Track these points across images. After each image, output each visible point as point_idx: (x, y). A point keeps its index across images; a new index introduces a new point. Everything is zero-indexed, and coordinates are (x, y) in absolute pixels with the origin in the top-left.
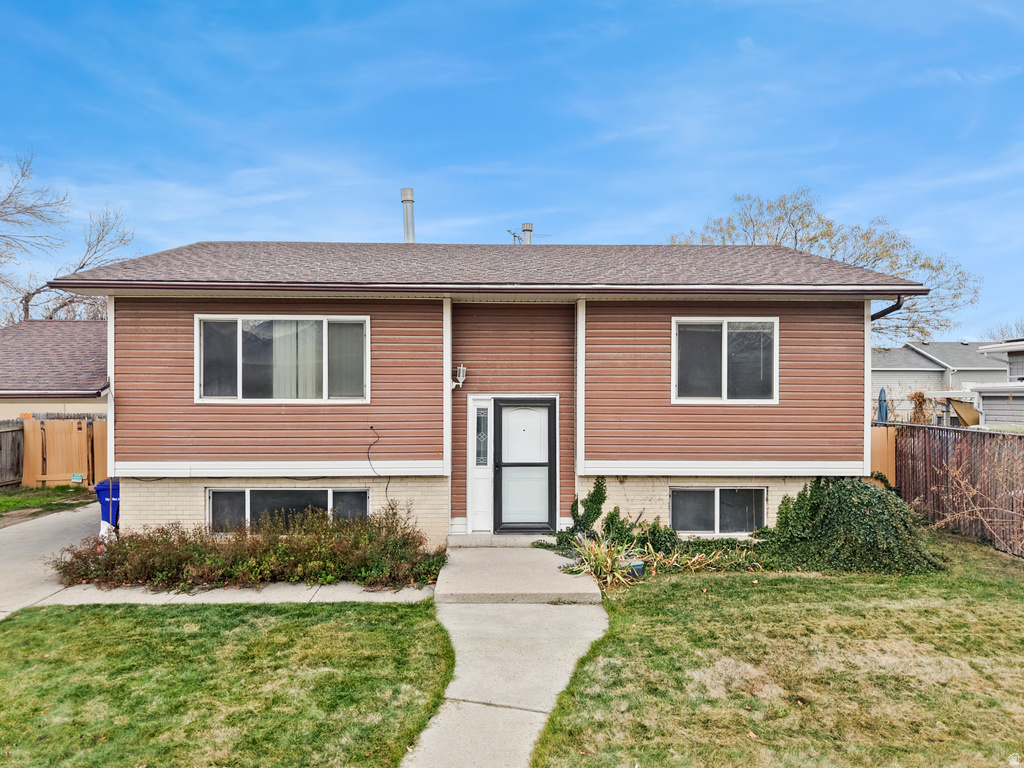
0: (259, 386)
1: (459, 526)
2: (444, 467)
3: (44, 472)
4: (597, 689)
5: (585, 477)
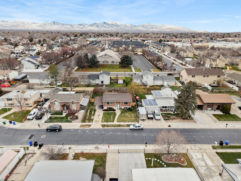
2: (115, 107)
3: (92, 101)
4: (120, 115)
5: (121, 107)
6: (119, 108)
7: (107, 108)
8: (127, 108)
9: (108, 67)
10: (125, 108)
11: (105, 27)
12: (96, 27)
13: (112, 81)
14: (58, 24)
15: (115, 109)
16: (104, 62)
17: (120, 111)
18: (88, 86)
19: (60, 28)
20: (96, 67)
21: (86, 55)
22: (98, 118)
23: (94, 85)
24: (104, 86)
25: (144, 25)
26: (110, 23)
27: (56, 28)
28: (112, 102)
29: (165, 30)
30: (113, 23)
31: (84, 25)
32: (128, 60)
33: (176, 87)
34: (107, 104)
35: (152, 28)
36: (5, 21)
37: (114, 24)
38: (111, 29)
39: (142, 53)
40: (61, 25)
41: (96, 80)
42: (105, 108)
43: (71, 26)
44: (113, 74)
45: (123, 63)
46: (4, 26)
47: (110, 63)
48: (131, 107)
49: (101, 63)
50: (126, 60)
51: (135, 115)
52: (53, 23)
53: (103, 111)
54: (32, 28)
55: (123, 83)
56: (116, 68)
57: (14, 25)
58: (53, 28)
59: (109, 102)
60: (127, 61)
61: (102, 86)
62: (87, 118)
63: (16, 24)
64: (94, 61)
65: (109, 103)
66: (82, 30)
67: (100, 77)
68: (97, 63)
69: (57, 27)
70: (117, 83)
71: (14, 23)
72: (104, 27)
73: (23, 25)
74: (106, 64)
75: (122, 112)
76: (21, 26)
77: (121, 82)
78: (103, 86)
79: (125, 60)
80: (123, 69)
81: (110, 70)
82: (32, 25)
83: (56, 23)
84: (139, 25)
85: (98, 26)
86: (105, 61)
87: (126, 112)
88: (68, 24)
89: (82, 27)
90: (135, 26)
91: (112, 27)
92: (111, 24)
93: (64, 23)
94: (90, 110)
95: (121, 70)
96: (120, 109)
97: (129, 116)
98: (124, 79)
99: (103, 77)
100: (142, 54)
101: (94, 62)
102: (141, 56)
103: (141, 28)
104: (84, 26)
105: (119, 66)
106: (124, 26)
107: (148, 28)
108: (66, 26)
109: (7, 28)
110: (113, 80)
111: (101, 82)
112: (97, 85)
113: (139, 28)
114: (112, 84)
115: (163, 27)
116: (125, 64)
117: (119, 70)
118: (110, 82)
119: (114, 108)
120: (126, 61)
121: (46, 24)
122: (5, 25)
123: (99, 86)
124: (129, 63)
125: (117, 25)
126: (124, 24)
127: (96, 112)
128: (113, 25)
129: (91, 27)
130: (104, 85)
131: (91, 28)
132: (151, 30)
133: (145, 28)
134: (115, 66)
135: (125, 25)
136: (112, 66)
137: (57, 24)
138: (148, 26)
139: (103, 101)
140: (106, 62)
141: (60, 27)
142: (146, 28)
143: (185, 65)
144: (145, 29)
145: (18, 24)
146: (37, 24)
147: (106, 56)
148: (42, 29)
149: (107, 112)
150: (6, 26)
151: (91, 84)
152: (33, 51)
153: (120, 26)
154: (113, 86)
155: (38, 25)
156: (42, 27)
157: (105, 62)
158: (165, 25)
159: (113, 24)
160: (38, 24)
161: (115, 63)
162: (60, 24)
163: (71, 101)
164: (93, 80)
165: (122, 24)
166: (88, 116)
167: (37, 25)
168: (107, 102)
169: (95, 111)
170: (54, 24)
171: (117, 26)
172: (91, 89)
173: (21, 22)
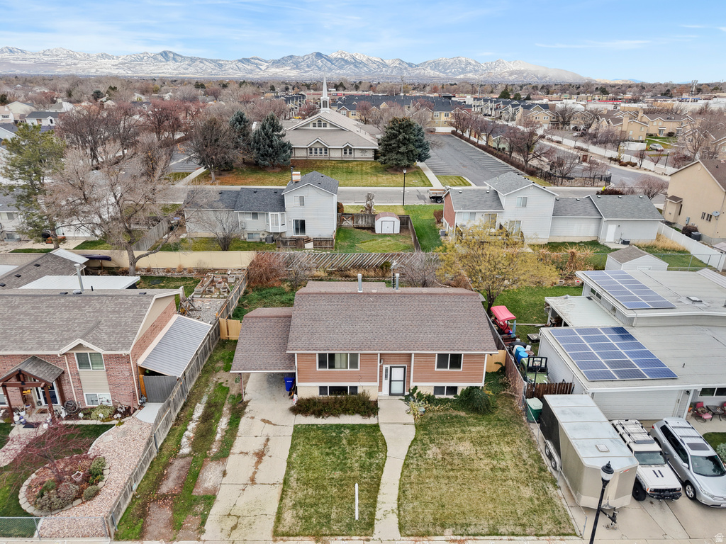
0: (332, 366)
1: (380, 394)
2: (377, 384)
3: (228, 335)
4: (412, 455)
5: (412, 385)
6: (397, 388)
7: (323, 390)
8: (453, 390)
9: (328, 167)
10: (439, 390)
11: (320, 69)
12: (294, 69)
13: (348, 223)
14: (178, 59)
15: (372, 398)
16: (313, 151)
17: (411, 419)
18: (226, 244)
19: (182, 71)
20: (278, 170)
21: (237, 120)
22: (253, 480)
23: (261, 242)
24: (309, 246)
25: (439, 63)
26: (335, 56)
27: (170, 71)
28: (354, 356)
29: (504, 77)
30: (343, 55)
31: (256, 61)
32: (412, 137)
33: (666, 250)
34: (322, 364)
35: (463, 71)
36: (16, 50)
37: (346, 58)
38: (338, 74)
39: (449, 129)
40: (187, 62)
41: (270, 213)
42: (308, 389)
43: (215, 66)
44: (352, 196)
45: (391, 151)
46: (14, 64)
47: (336, 155)
48: (481, 384)
49: (299, 155)
50: (405, 138)
51: (525, 456)
52: (162, 55)
53: (292, 417)
54: (97, 71)
55: (397, 231)
56: (362, 174)
57: (45, 63)
58: (161, 72)
59: (332, 356)
60: (406, 142)
61: (298, 243)
62: (164, 489)
63: (50, 59)
64: (272, 141)
65: (337, 358)
66: (250, 76)
67: (291, 201)
68: (285, 152)
69: (175, 67)
70: (369, 232)
71: (44, 54)
72: (317, 66)
73: (70, 61)
74: (323, 156)
75: (423, 426)
76: (64, 64)
77: (387, 224)
78: (302, 247)
79: (401, 137)
80: (389, 176)
81: (339, 178)
82: (99, 61)
83: (172, 55)
84: (425, 63)
85: (297, 66)
86: (318, 146)
87: (452, 420)
88: (207, 60)
89: (249, 67)
90: (410, 65)
91: (341, 68)
92: (340, 59)
93: (196, 56)
94: (209, 405)
95: (384, 178)
96: (407, 399)
97: (484, 465)
98: (402, 212)
99: (302, 199)
100: (454, 133)
101: (271, 146)
102: (451, 138)
103: (430, 72)
104: (257, 64)
105: (374, 164)
106: (378, 65)
107: (451, 72)
108: (202, 64)
109: (24, 72)
110: (352, 216)
111: (292, 225)
112: (276, 240)
113: (423, 71)
114: (346, 238)
115: (498, 69)
116: (399, 156)
117: (374, 179)
118: (339, 228)
119: (368, 388)
120: (404, 144)
121: (142, 59)
122: (16, 62)
123: (285, 243)
124: (414, 152)
125: (356, 63)
126: (376, 60)
127: (244, 422)
128: (343, 63)
129: (278, 67)
130: (308, 240)
131: (278, 70)
132: (459, 77)
133: (441, 72)
134: (357, 165)
135: (381, 61)
136: (345, 167)
137: (174, 59)
138: (450, 66)
139: (295, 349)
140: (321, 149)
141: (183, 66)
142: (443, 73)
143: (634, 165)
144: (442, 75)
145: (56, 58)
146: (113, 59)
147: (319, 125)
148: (130, 73)
149: (320, 421)
150: (18, 66)
151: (246, 236)
152: (53, 119)
153: (365, 65)
154: (352, 247)
155: (117, 62)
156: (129, 68)
157: (316, 149)
158: (503, 63)
159: (343, 59)
160: (118, 58)
161: (358, 155)
162: (183, 58)
163: (65, 350)
164: (255, 215)
165: (370, 58)
166: (178, 464)
167: (113, 62)
168: (322, 356)
169: (239, 409)
170: (164, 60)
171: (356, 66)
172: (239, 260)
173: (65, 52)
